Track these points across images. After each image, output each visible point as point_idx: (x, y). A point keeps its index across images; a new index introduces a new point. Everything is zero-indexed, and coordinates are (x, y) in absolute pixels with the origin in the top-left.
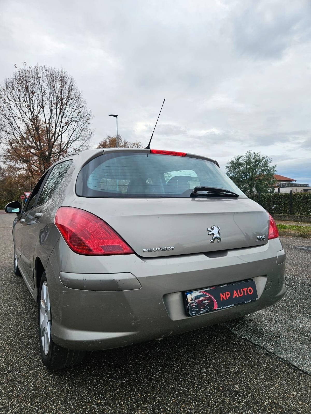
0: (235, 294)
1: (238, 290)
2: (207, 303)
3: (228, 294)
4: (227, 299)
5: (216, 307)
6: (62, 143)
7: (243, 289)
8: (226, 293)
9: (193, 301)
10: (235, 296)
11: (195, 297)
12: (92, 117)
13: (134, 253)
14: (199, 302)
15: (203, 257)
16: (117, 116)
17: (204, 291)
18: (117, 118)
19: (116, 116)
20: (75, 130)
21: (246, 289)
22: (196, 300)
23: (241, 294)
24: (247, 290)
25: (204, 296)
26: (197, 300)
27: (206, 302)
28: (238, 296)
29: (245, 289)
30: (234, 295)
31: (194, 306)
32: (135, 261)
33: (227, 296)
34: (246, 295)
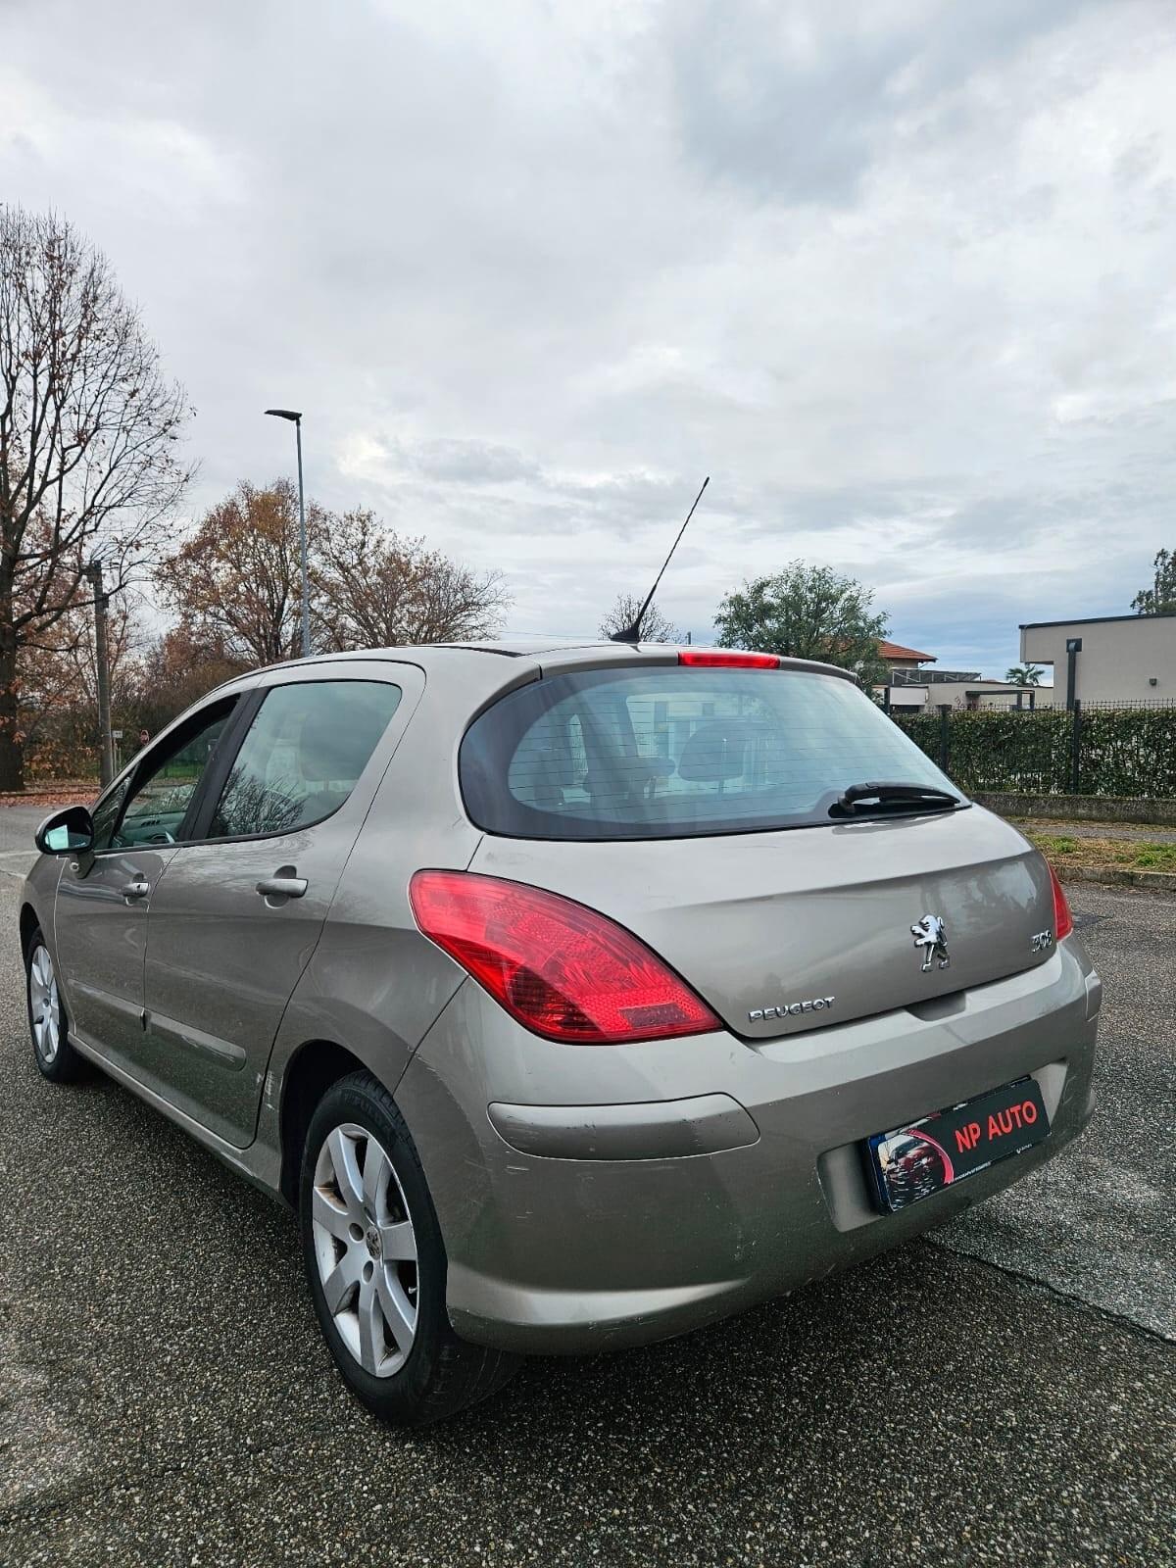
0: (993, 1127)
1: (1000, 1114)
2: (927, 1164)
3: (975, 1131)
4: (975, 1145)
5: (949, 1179)
6: (63, 514)
7: (1012, 1110)
8: (970, 1126)
9: (893, 1165)
10: (993, 1135)
11: (896, 1149)
12: (187, 412)
13: (726, 1027)
14: (909, 1163)
15: (904, 1022)
17: (914, 1129)
18: (298, 424)
19: (294, 417)
20: (117, 463)
21: (1019, 1107)
22: (899, 1161)
23: (1007, 1126)
24: (1020, 1112)
25: (918, 1145)
26: (901, 1161)
27: (924, 1161)
28: (1000, 1134)
29: (1015, 1109)
30: (992, 1132)
31: (897, 1179)
32: (732, 1054)
33: (975, 1137)
34: (1020, 1126)
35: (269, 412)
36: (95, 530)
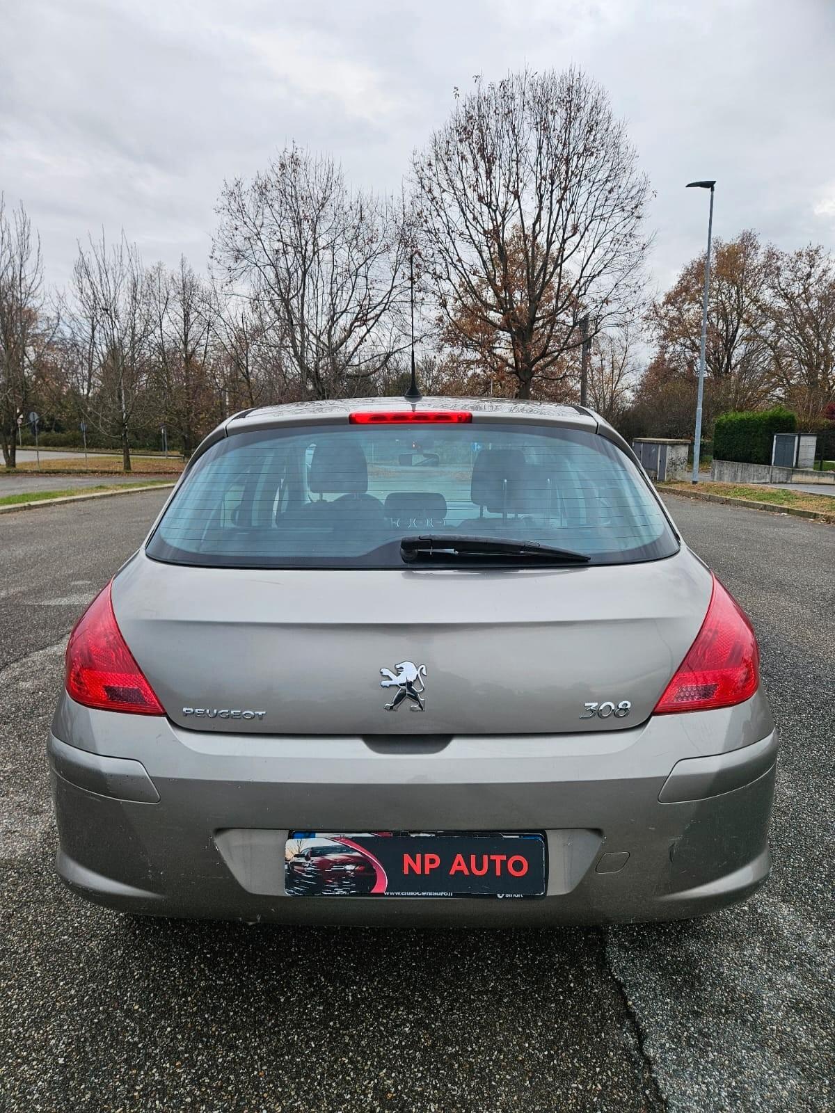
0: (459, 864)
1: (473, 857)
2: (352, 871)
3: (432, 861)
4: (427, 872)
5: (381, 886)
6: (562, 285)
7: (492, 857)
8: (428, 857)
9: (302, 860)
10: (456, 871)
11: (312, 848)
12: (649, 195)
13: (165, 714)
14: (324, 864)
15: (357, 749)
16: (715, 182)
17: (347, 838)
18: (712, 190)
19: (709, 185)
20: (599, 242)
21: (504, 858)
22: (312, 858)
23: (479, 867)
24: (504, 863)
25: (347, 852)
26: (316, 859)
27: (349, 867)
28: (467, 873)
29: (498, 859)
30: (455, 868)
31: (303, 871)
32: (160, 736)
33: (428, 867)
34: (498, 873)
35: (689, 186)
36: (584, 294)
